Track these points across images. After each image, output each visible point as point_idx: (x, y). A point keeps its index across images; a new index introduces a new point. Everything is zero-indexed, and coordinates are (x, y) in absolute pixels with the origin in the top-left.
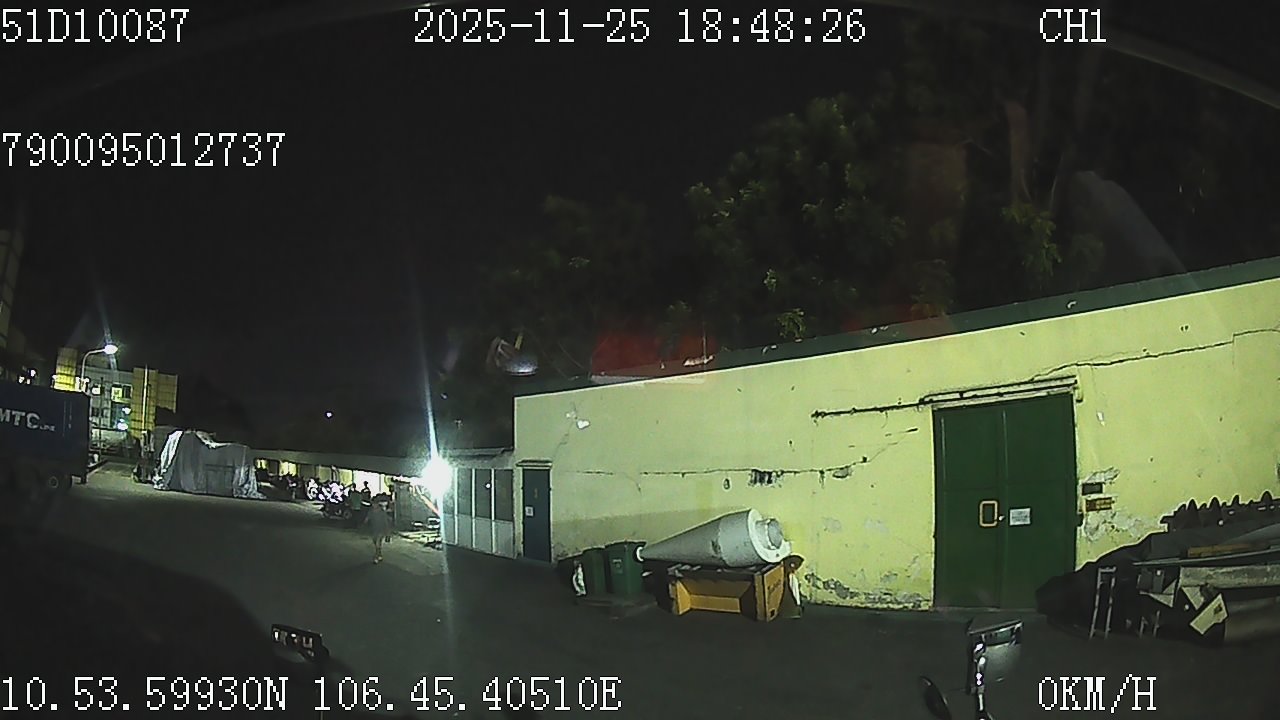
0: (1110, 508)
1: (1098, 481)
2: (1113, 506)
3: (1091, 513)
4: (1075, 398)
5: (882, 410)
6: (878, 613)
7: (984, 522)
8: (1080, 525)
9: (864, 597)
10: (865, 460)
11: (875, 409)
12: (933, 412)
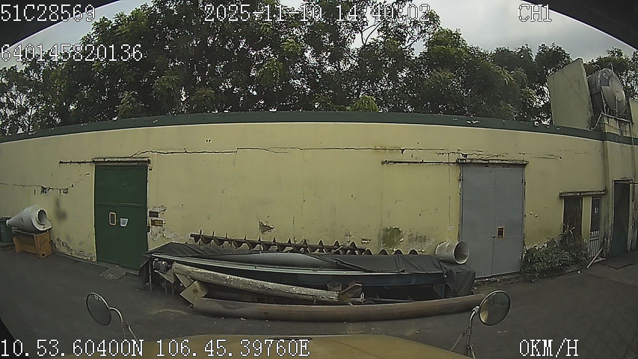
0: (162, 226)
1: (156, 211)
2: (163, 225)
3: (153, 226)
4: (148, 168)
5: (79, 163)
6: (79, 260)
7: (111, 223)
8: (149, 231)
9: (74, 251)
10: (73, 185)
11: (77, 162)
12: (96, 166)
